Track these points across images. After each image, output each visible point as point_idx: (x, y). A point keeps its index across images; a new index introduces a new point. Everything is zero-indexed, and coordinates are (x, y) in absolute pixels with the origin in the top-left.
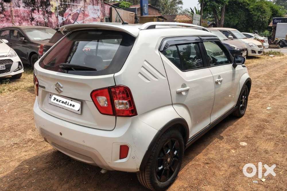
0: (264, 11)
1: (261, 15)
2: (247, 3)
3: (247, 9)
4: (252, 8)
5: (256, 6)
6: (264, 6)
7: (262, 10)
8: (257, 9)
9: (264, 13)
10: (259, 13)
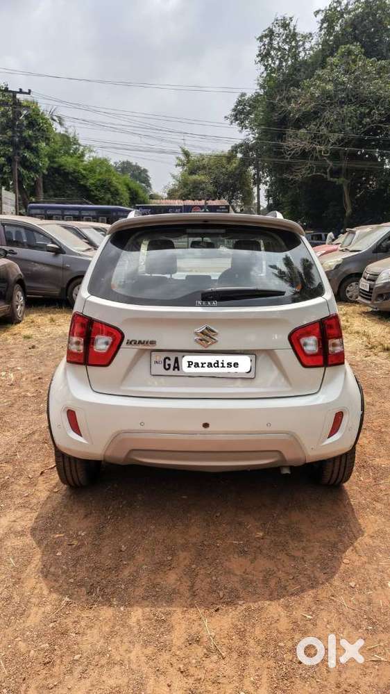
0: (117, 190)
1: (112, 198)
2: (82, 174)
3: (84, 186)
4: (93, 184)
5: (99, 180)
6: (114, 182)
7: (112, 189)
8: (103, 186)
9: (118, 195)
10: (109, 196)
